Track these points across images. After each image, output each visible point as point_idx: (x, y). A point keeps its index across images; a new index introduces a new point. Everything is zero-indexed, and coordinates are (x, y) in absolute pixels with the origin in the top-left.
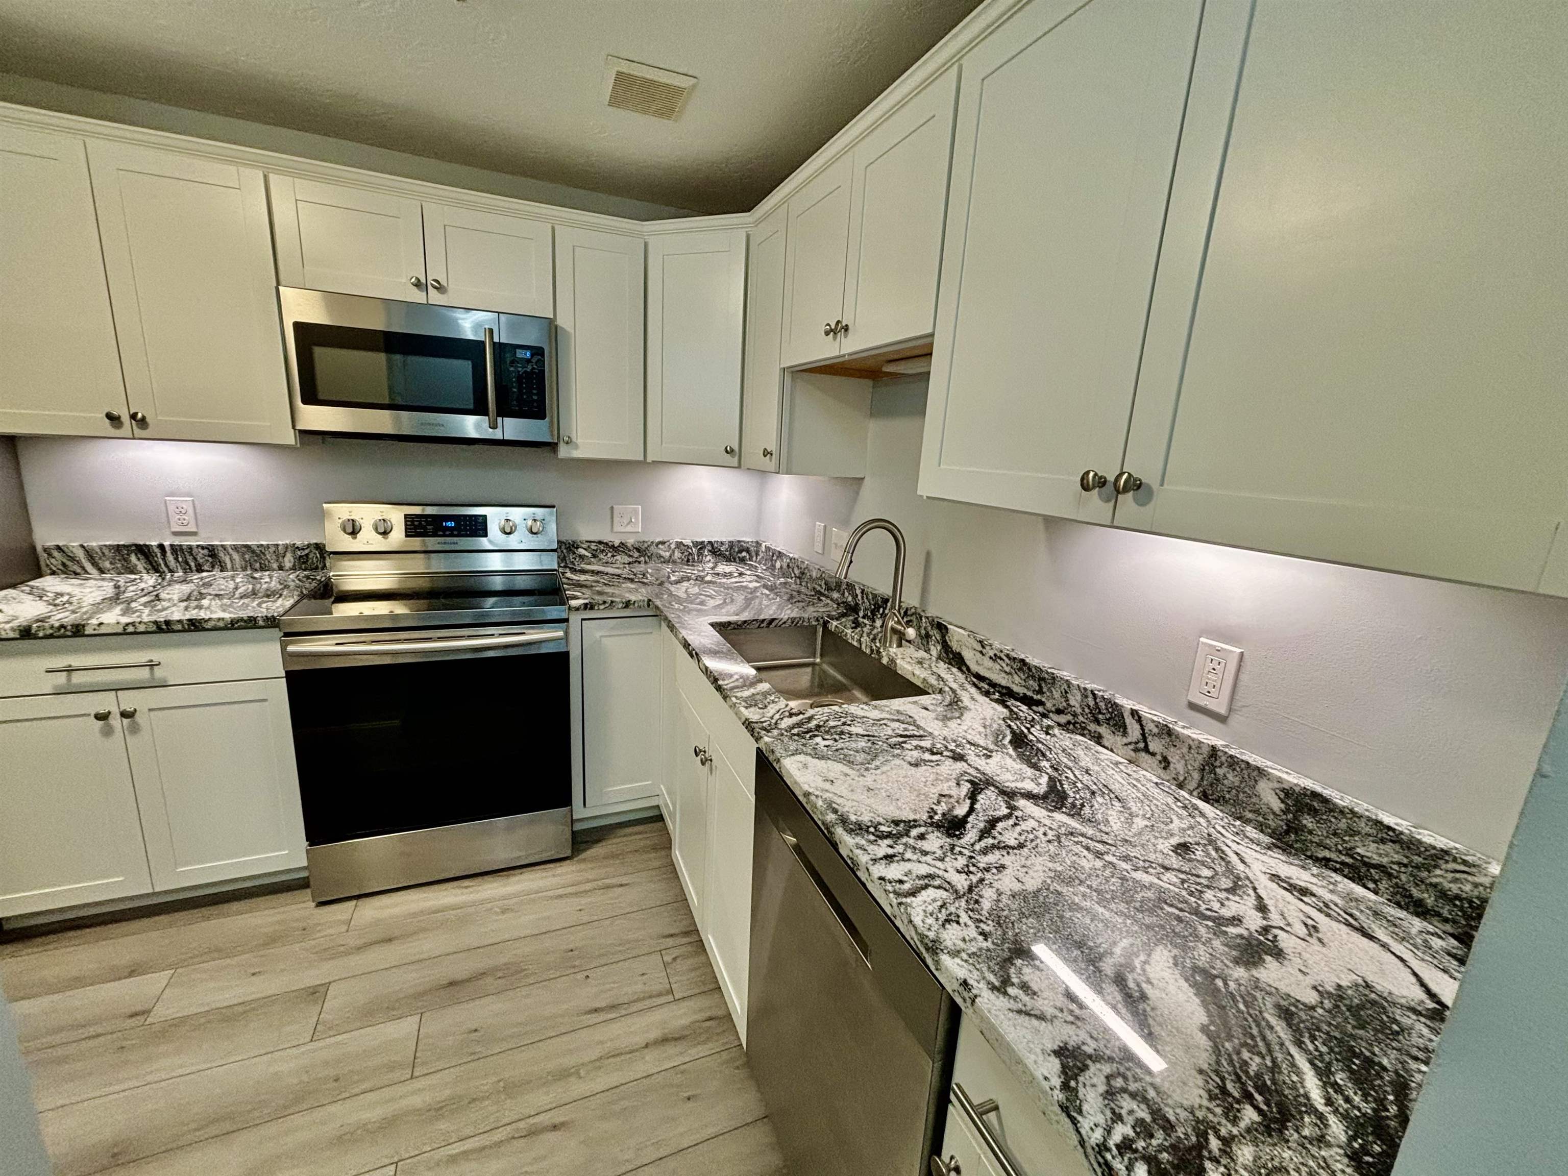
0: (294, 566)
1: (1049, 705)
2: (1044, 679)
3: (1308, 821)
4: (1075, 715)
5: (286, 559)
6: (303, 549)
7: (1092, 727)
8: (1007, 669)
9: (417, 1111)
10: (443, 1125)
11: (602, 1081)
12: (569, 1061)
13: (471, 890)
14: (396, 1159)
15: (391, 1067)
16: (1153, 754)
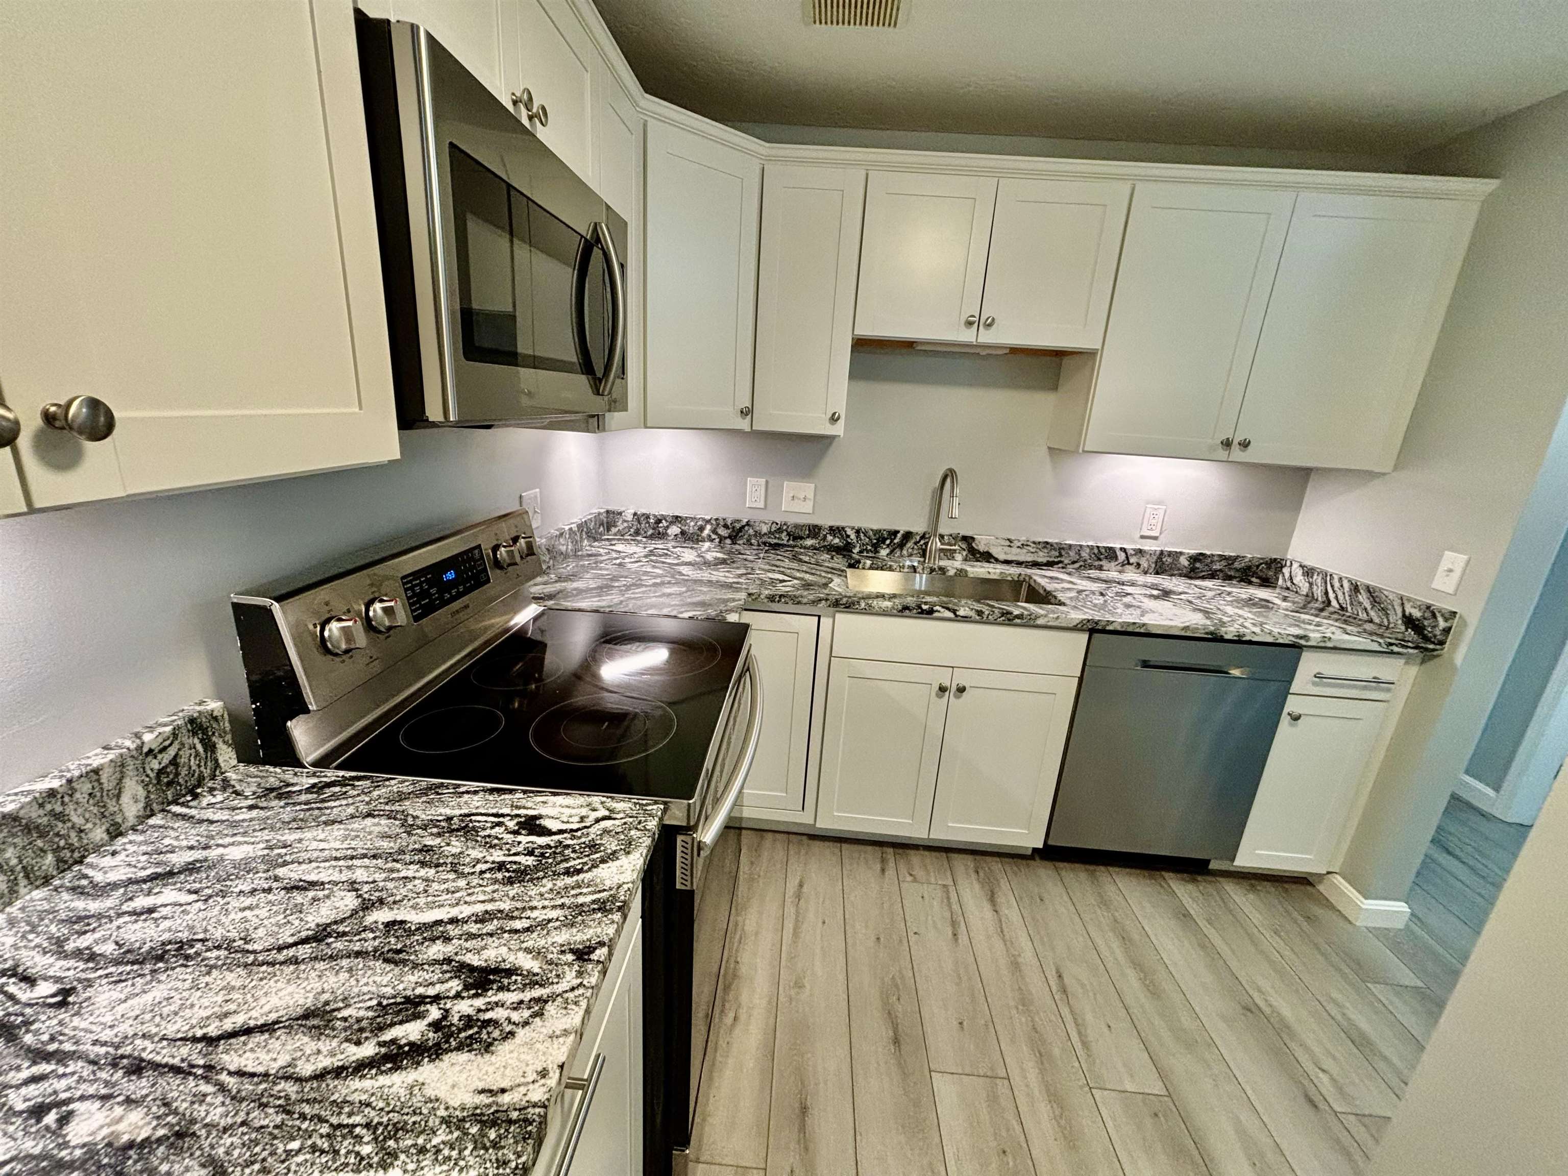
0: (148, 805)
1: (1066, 561)
2: (1063, 549)
3: (1198, 565)
4: (1085, 561)
5: (126, 799)
6: (164, 750)
7: (1096, 563)
8: (1033, 550)
9: (1042, 1071)
10: (1056, 1051)
11: (1024, 941)
12: (1003, 962)
13: (743, 1017)
14: (1087, 1089)
15: (993, 1099)
16: (1132, 564)
